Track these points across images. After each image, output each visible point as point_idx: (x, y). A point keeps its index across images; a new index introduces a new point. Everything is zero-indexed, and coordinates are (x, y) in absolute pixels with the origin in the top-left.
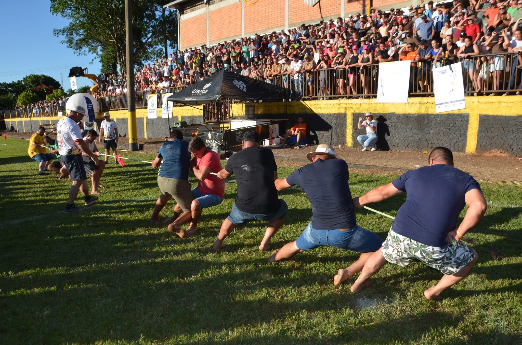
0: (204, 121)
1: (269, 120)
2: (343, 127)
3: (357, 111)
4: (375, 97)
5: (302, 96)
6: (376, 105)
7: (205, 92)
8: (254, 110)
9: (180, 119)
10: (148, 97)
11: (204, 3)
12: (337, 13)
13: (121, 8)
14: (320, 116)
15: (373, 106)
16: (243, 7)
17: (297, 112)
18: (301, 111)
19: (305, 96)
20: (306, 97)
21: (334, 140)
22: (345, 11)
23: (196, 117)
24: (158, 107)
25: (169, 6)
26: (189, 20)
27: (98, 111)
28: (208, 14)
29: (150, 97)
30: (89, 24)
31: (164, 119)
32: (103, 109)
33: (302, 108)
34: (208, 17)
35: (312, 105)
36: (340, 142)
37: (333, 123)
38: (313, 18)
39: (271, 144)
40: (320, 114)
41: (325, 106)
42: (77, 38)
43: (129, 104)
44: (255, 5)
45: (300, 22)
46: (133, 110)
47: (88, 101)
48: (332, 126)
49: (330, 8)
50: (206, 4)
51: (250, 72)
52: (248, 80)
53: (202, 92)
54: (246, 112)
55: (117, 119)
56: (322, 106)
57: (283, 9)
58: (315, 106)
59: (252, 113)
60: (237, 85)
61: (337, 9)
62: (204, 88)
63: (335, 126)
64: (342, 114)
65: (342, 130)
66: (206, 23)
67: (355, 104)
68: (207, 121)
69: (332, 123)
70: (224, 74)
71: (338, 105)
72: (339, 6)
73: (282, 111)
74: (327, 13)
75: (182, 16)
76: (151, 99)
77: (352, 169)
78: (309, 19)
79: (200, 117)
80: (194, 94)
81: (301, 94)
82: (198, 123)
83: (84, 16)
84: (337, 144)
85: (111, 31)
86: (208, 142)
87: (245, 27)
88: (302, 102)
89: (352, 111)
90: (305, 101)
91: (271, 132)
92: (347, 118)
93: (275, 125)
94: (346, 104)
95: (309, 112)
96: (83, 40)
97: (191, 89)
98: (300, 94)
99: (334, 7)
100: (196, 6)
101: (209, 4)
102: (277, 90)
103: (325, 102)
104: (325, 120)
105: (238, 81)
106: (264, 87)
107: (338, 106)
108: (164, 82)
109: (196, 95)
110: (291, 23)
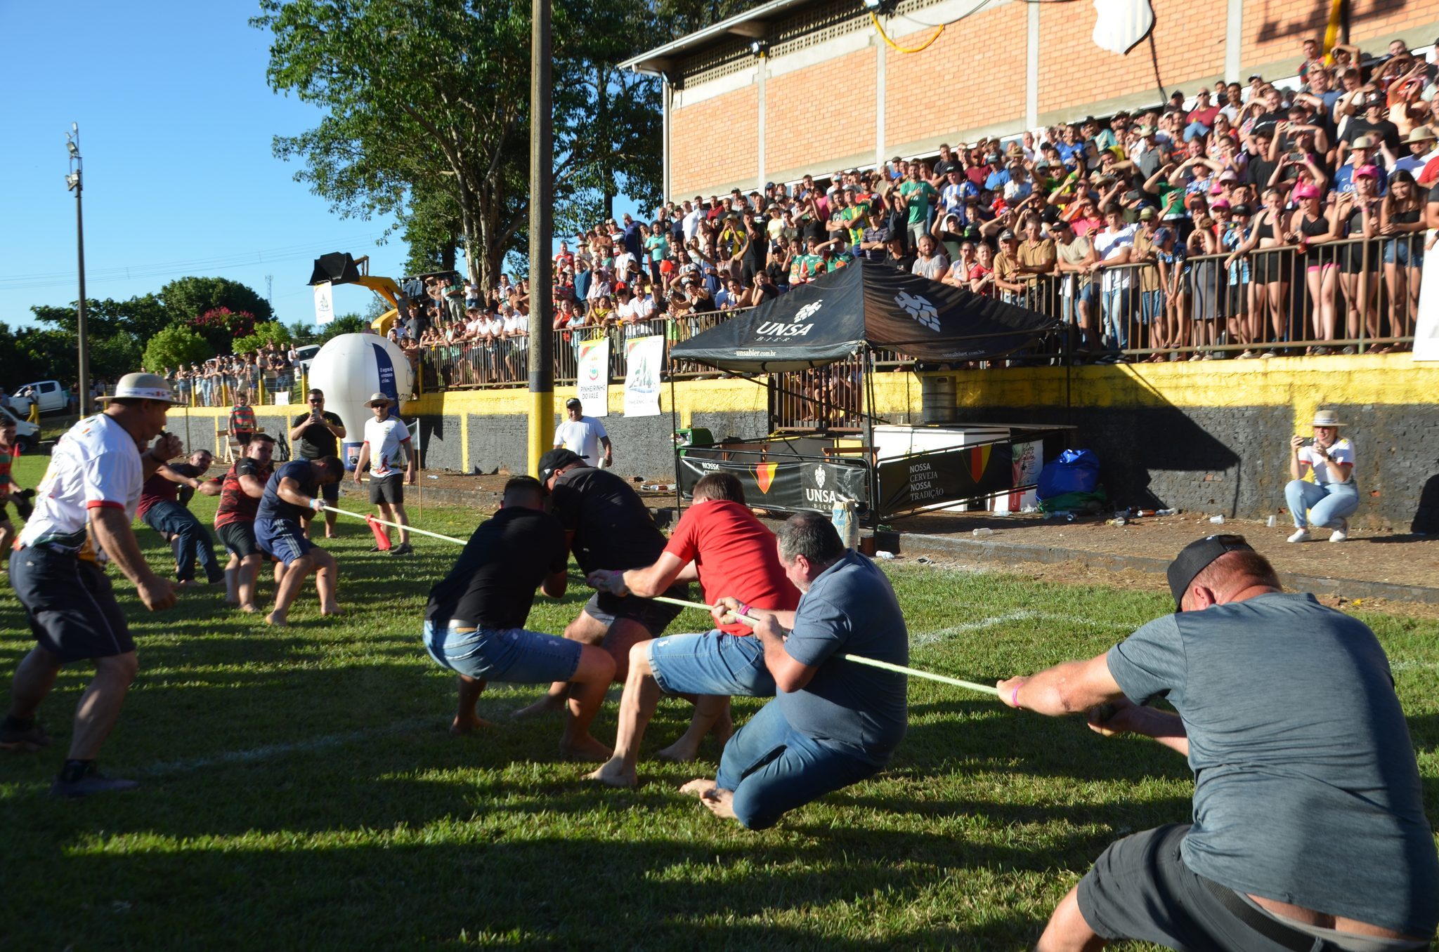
0: (771, 430)
1: (1006, 428)
2: (1278, 452)
3: (1336, 399)
4: (1407, 347)
5: (1125, 347)
6: (1411, 374)
7: (804, 332)
8: (954, 394)
9: (685, 424)
10: (580, 351)
11: (750, 53)
12: (1213, 72)
13: (482, 71)
14: (1193, 416)
15: (1401, 379)
16: (880, 63)
17: (1105, 402)
18: (1121, 397)
19: (1134, 346)
20: (1140, 351)
21: (1246, 499)
22: (1242, 61)
23: (743, 415)
24: (611, 381)
25: (637, 65)
26: (700, 108)
27: (408, 391)
28: (762, 88)
29: (586, 350)
30: (382, 122)
31: (632, 419)
32: (424, 385)
33: (1124, 390)
34: (762, 96)
35: (1161, 378)
36: (1266, 503)
37: (1241, 438)
38: (1124, 93)
39: (1014, 507)
40: (1192, 408)
41: (1210, 381)
42: (344, 164)
43: (533, 368)
44: (924, 55)
45: (1077, 107)
46: (545, 386)
47: (383, 359)
48: (1236, 448)
49: (1186, 56)
50: (757, 55)
51: (944, 270)
52: (939, 295)
53: (794, 330)
54: (925, 401)
55: (470, 417)
56: (1199, 381)
57: (1019, 66)
58: (1174, 382)
59: (946, 403)
60: (908, 310)
61: (1213, 56)
62: (797, 320)
63: (1249, 450)
64: (1275, 408)
65: (1276, 463)
66: (756, 117)
67: (1329, 374)
68: (778, 428)
69: (1238, 439)
70: (864, 272)
71: (1260, 376)
72: (1221, 46)
73: (1048, 399)
74: (1177, 73)
75: (677, 95)
76: (589, 355)
77: (1369, 599)
78: (1112, 95)
79: (755, 414)
80: (765, 336)
81: (1121, 342)
82: (748, 435)
83: (367, 97)
84: (1255, 512)
85: (448, 142)
86: (815, 495)
87: (888, 128)
88: (1122, 366)
89: (1317, 397)
90: (1134, 366)
91: (1018, 468)
92: (1297, 422)
93: (1033, 444)
94: (1293, 374)
95: (1149, 402)
96: (362, 170)
97: (753, 322)
98: (1113, 341)
99: (1201, 52)
100: (724, 62)
101: (767, 55)
102: (1040, 328)
103: (1207, 365)
104: (1210, 430)
105: (912, 294)
106: (994, 317)
107: (1260, 381)
108: (635, 301)
109: (771, 341)
110: (1045, 110)
